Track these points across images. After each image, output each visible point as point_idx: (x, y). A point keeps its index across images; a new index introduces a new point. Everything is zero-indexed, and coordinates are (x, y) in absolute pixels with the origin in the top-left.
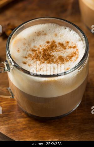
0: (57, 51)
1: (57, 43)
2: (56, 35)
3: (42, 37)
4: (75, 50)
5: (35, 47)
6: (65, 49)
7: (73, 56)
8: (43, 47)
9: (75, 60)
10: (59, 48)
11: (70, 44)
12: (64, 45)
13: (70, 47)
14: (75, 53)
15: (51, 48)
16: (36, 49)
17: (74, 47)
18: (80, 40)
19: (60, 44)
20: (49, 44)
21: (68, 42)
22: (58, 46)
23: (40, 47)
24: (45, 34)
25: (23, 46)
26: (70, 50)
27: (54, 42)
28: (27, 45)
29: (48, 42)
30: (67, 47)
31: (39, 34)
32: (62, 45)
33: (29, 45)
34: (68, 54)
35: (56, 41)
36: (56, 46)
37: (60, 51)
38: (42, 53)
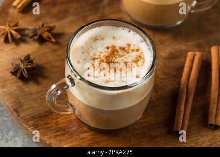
0: (120, 56)
1: (117, 48)
2: (114, 38)
3: (100, 42)
4: (139, 53)
5: (95, 55)
6: (128, 53)
7: (138, 60)
8: (104, 54)
9: (142, 65)
10: (121, 52)
11: (132, 47)
12: (126, 49)
13: (133, 50)
14: (140, 57)
15: (113, 54)
16: (97, 57)
17: (138, 50)
18: (142, 42)
19: (121, 48)
20: (110, 50)
21: (129, 45)
22: (119, 50)
23: (101, 55)
24: (103, 39)
25: (82, 56)
26: (133, 54)
27: (114, 47)
28: (85, 54)
29: (108, 48)
30: (130, 51)
31: (95, 39)
32: (123, 49)
33: (88, 53)
34: (132, 59)
35: (116, 45)
36: (118, 51)
37: (123, 56)
38: (105, 61)
